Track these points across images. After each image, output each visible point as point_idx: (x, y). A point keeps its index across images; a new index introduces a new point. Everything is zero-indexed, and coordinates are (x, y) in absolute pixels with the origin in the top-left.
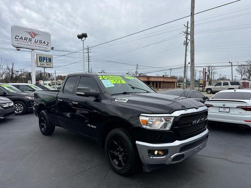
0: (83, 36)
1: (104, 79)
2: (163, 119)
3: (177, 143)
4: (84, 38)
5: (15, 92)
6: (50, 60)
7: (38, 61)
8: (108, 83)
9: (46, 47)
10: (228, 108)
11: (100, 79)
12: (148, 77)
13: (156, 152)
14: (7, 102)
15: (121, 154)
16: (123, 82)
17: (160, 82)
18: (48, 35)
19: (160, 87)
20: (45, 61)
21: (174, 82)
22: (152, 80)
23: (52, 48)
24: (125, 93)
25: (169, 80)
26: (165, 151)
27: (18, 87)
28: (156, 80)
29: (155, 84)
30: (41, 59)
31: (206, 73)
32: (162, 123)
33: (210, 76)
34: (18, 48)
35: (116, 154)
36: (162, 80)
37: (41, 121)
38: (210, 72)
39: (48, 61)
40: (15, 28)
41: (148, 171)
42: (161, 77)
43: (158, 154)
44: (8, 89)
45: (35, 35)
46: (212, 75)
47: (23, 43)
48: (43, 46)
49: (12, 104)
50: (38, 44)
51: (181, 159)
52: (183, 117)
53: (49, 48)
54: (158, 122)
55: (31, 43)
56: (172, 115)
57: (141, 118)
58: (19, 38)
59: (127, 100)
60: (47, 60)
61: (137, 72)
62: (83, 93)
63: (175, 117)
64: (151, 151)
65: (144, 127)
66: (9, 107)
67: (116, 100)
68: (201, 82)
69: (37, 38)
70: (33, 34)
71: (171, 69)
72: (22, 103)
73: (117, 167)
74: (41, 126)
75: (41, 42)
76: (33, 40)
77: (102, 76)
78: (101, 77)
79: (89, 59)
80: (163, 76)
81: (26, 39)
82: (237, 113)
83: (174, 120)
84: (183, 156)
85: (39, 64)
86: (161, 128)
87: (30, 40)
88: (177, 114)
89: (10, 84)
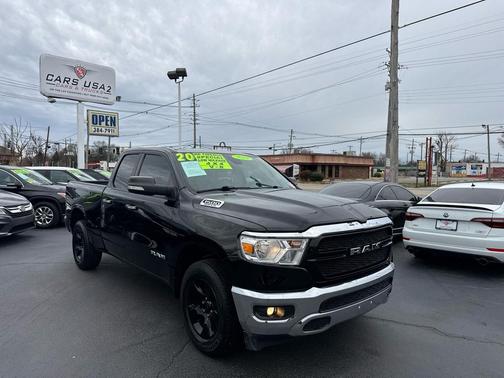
0: (178, 74)
1: (187, 160)
2: (285, 242)
3: (314, 292)
4: (181, 78)
5: (39, 184)
6: (113, 122)
7: (91, 121)
8: (193, 169)
9: (104, 95)
10: (453, 221)
11: (179, 159)
12: (314, 156)
13: (270, 311)
14: (21, 204)
15: (207, 312)
16: (227, 166)
17: (337, 166)
18: (109, 72)
19: (337, 176)
20: (103, 124)
21: (368, 167)
22: (321, 161)
23: (118, 99)
24: (225, 189)
25: (355, 162)
26: (289, 309)
27: (46, 174)
28: (329, 161)
29: (327, 169)
30: (97, 119)
31: (432, 147)
32: (284, 252)
33: (444, 155)
34: (52, 99)
35: (200, 311)
36: (342, 161)
37: (76, 242)
38: (444, 145)
39: (109, 123)
40: (46, 60)
41: (255, 349)
42: (339, 155)
43: (275, 313)
44: (24, 177)
45: (85, 72)
46: (449, 153)
47: (63, 89)
48: (100, 94)
49: (30, 207)
50: (90, 91)
51: (323, 325)
52: (327, 239)
53: (112, 98)
54: (276, 250)
55: (77, 88)
56: (304, 234)
57: (244, 240)
58: (54, 78)
59: (223, 203)
60: (107, 121)
61: (291, 145)
62: (142, 189)
63: (311, 239)
64: (260, 308)
65: (248, 257)
66: (23, 214)
67: (202, 203)
68: (422, 166)
69: (88, 78)
70: (81, 70)
71: (361, 139)
72: (52, 205)
73: (200, 339)
74: (76, 252)
75: (95, 86)
76: (81, 83)
77: (184, 153)
78: (182, 156)
79: (195, 120)
80: (345, 153)
81: (67, 80)
82: (473, 233)
83: (308, 245)
84: (327, 319)
85: (92, 129)
86: (281, 260)
87: (75, 83)
88: (315, 232)
89: (31, 169)
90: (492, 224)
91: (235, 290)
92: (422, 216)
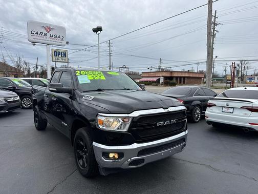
0: (98, 30)
1: (81, 75)
2: (120, 119)
3: (135, 146)
4: (99, 32)
5: (24, 86)
6: (65, 55)
7: (53, 55)
8: (83, 80)
9: (60, 41)
10: (231, 108)
11: (77, 74)
12: (172, 72)
13: (111, 155)
14: (13, 97)
15: (85, 154)
16: (103, 78)
17: (184, 78)
18: (63, 29)
19: (184, 83)
20: (60, 56)
21: (201, 78)
22: (175, 75)
23: (67, 43)
24: (99, 90)
25: (194, 76)
26: (121, 154)
27: (30, 82)
28: (179, 75)
29: (179, 79)
30: (56, 54)
31: (235, 68)
32: (119, 124)
33: (243, 72)
34: (34, 43)
35: (82, 154)
36: (187, 75)
38: (243, 66)
39: (63, 55)
40: (31, 23)
41: (104, 174)
42: (186, 72)
43: (114, 157)
44: (17, 83)
45: (50, 29)
46: (246, 71)
47: (39, 38)
48: (58, 41)
49: (18, 98)
50: (53, 39)
51: (140, 164)
52: (142, 117)
53: (64, 43)
54: (115, 123)
55: (46, 38)
56: (130, 115)
57: (99, 118)
58: (35, 33)
59: (93, 97)
60: (62, 54)
61: (160, 67)
62: (55, 90)
63: (134, 118)
64: (106, 154)
65: (101, 127)
66: (14, 101)
67: (84, 98)
68: (229, 78)
69: (52, 32)
70: (48, 29)
72: (28, 96)
73: (81, 167)
74: (36, 122)
75: (56, 36)
76: (48, 35)
77: (80, 71)
78: (79, 72)
79: (110, 54)
80: (189, 71)
81: (41, 34)
82: (241, 114)
83: (132, 121)
84: (143, 160)
85: (54, 58)
86: (118, 128)
87: (46, 35)
88: (136, 114)
89: (21, 79)
90: (252, 110)
91: (94, 144)
92: (215, 105)
